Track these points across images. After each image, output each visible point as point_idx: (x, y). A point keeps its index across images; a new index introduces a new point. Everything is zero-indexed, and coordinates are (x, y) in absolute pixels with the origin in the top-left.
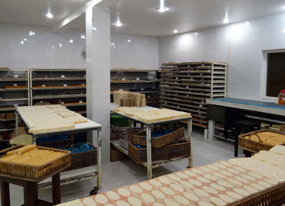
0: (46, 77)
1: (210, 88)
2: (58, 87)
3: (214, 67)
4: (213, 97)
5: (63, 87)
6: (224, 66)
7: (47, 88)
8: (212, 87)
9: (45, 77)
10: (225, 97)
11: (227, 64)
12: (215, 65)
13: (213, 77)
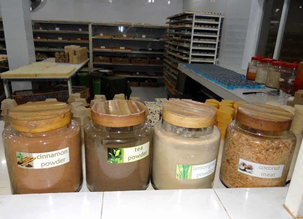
0: (41, 28)
1: (188, 49)
2: (52, 40)
3: (195, 20)
4: (192, 62)
5: (57, 40)
6: (217, 19)
7: (42, 40)
8: (192, 48)
9: (39, 29)
10: (214, 64)
11: (223, 17)
12: (197, 17)
13: (193, 34)
